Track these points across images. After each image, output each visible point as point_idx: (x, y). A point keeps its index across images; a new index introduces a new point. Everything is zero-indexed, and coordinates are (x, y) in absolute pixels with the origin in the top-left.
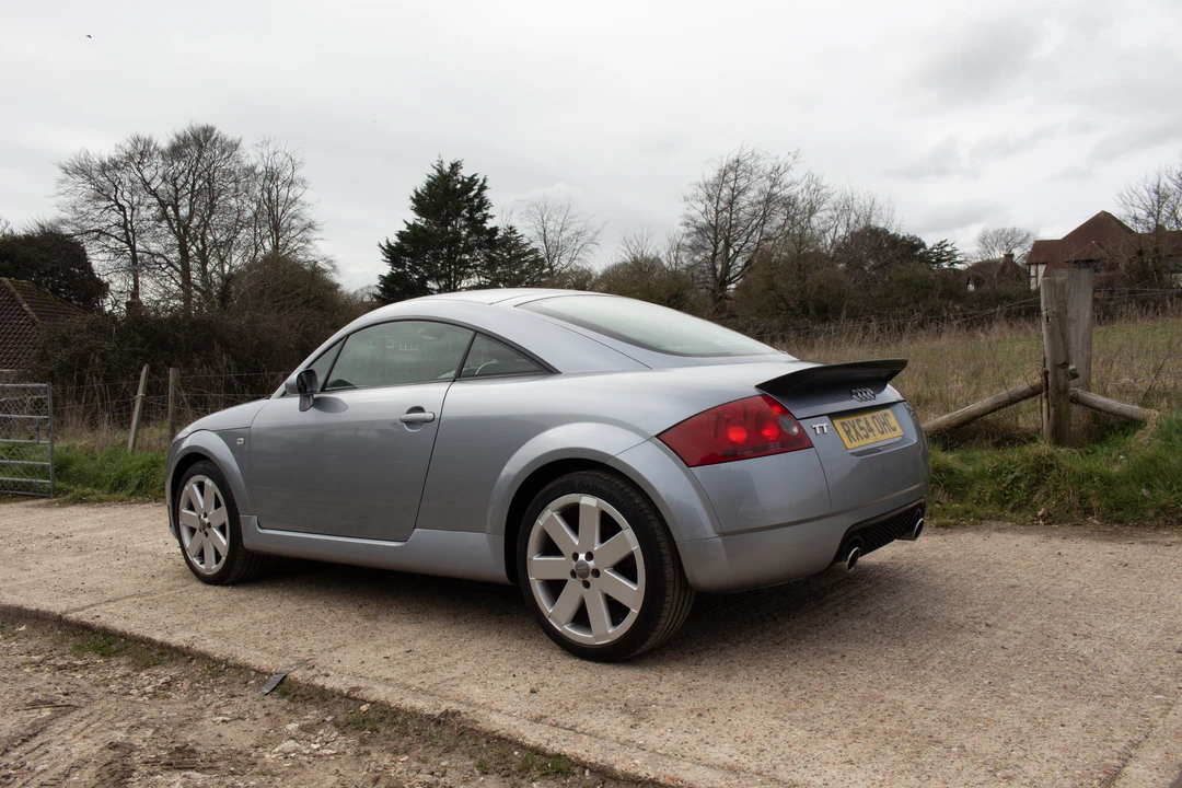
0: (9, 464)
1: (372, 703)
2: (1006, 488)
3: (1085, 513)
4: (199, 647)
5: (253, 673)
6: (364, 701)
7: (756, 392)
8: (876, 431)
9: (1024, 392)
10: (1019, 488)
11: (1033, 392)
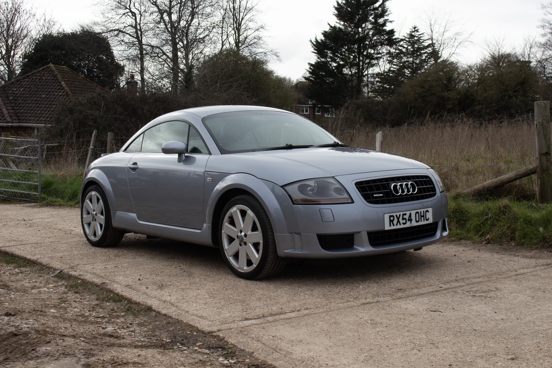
0: (19, 183)
1: (83, 280)
2: (482, 223)
3: (511, 239)
4: (40, 261)
6: (80, 279)
9: (533, 169)
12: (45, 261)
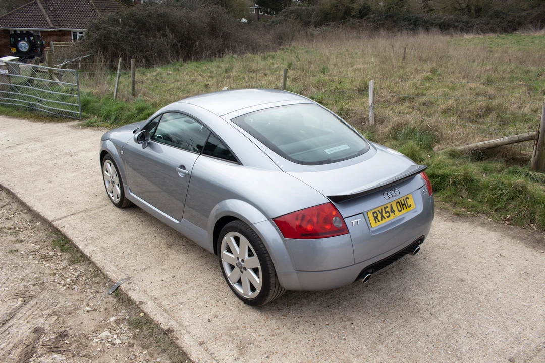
0: (62, 104)
1: (145, 313)
2: (496, 197)
3: (531, 222)
4: (93, 259)
5: (109, 280)
6: (143, 311)
7: (327, 201)
8: (396, 211)
9: (527, 137)
10: (502, 199)
11: (531, 138)
12: (98, 258)
